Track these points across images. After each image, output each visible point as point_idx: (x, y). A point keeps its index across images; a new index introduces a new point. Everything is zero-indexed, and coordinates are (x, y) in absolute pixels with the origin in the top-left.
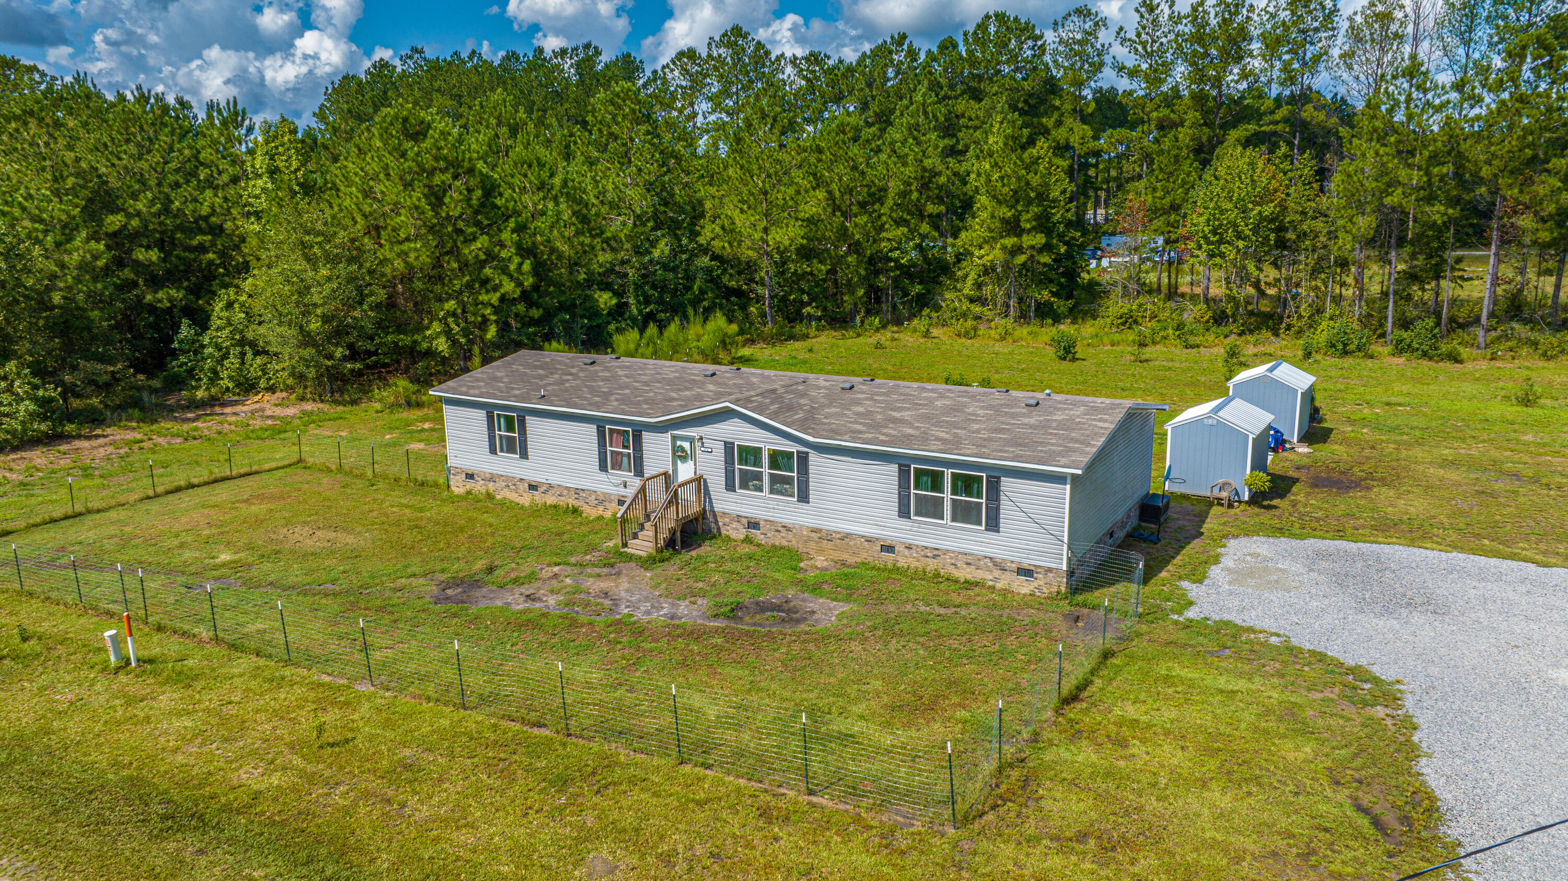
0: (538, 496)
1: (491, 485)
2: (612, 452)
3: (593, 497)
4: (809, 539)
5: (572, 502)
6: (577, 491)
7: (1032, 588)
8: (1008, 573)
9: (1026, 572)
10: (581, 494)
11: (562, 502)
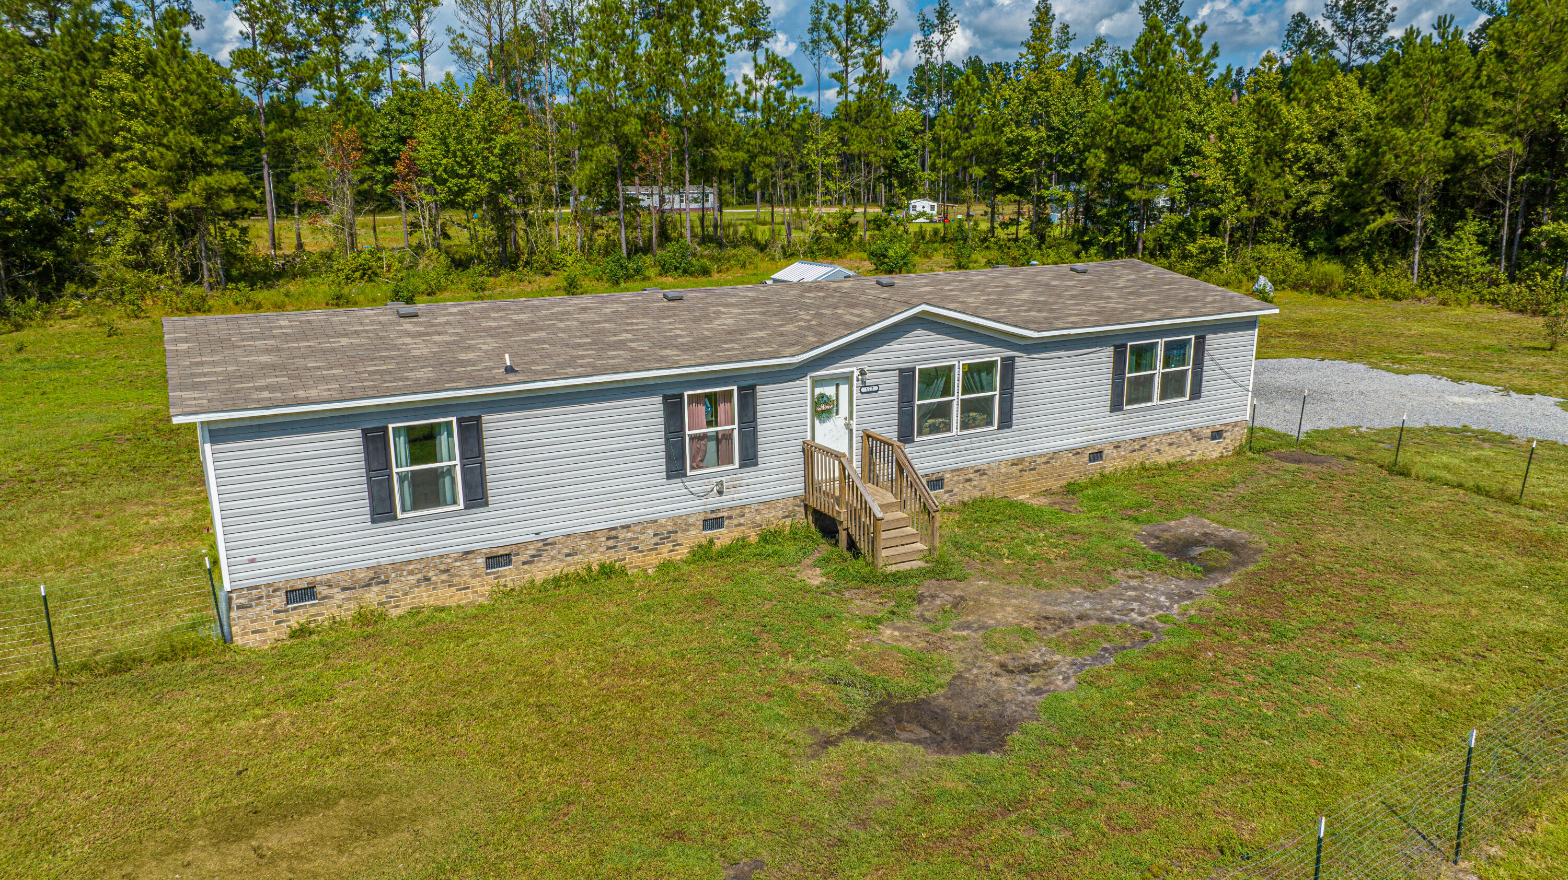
0: (510, 576)
1: (372, 597)
2: (692, 438)
3: (650, 532)
4: (1008, 476)
5: (596, 559)
6: (612, 534)
7: (1220, 450)
8: (1203, 442)
9: (1217, 435)
10: (622, 535)
11: (573, 566)
